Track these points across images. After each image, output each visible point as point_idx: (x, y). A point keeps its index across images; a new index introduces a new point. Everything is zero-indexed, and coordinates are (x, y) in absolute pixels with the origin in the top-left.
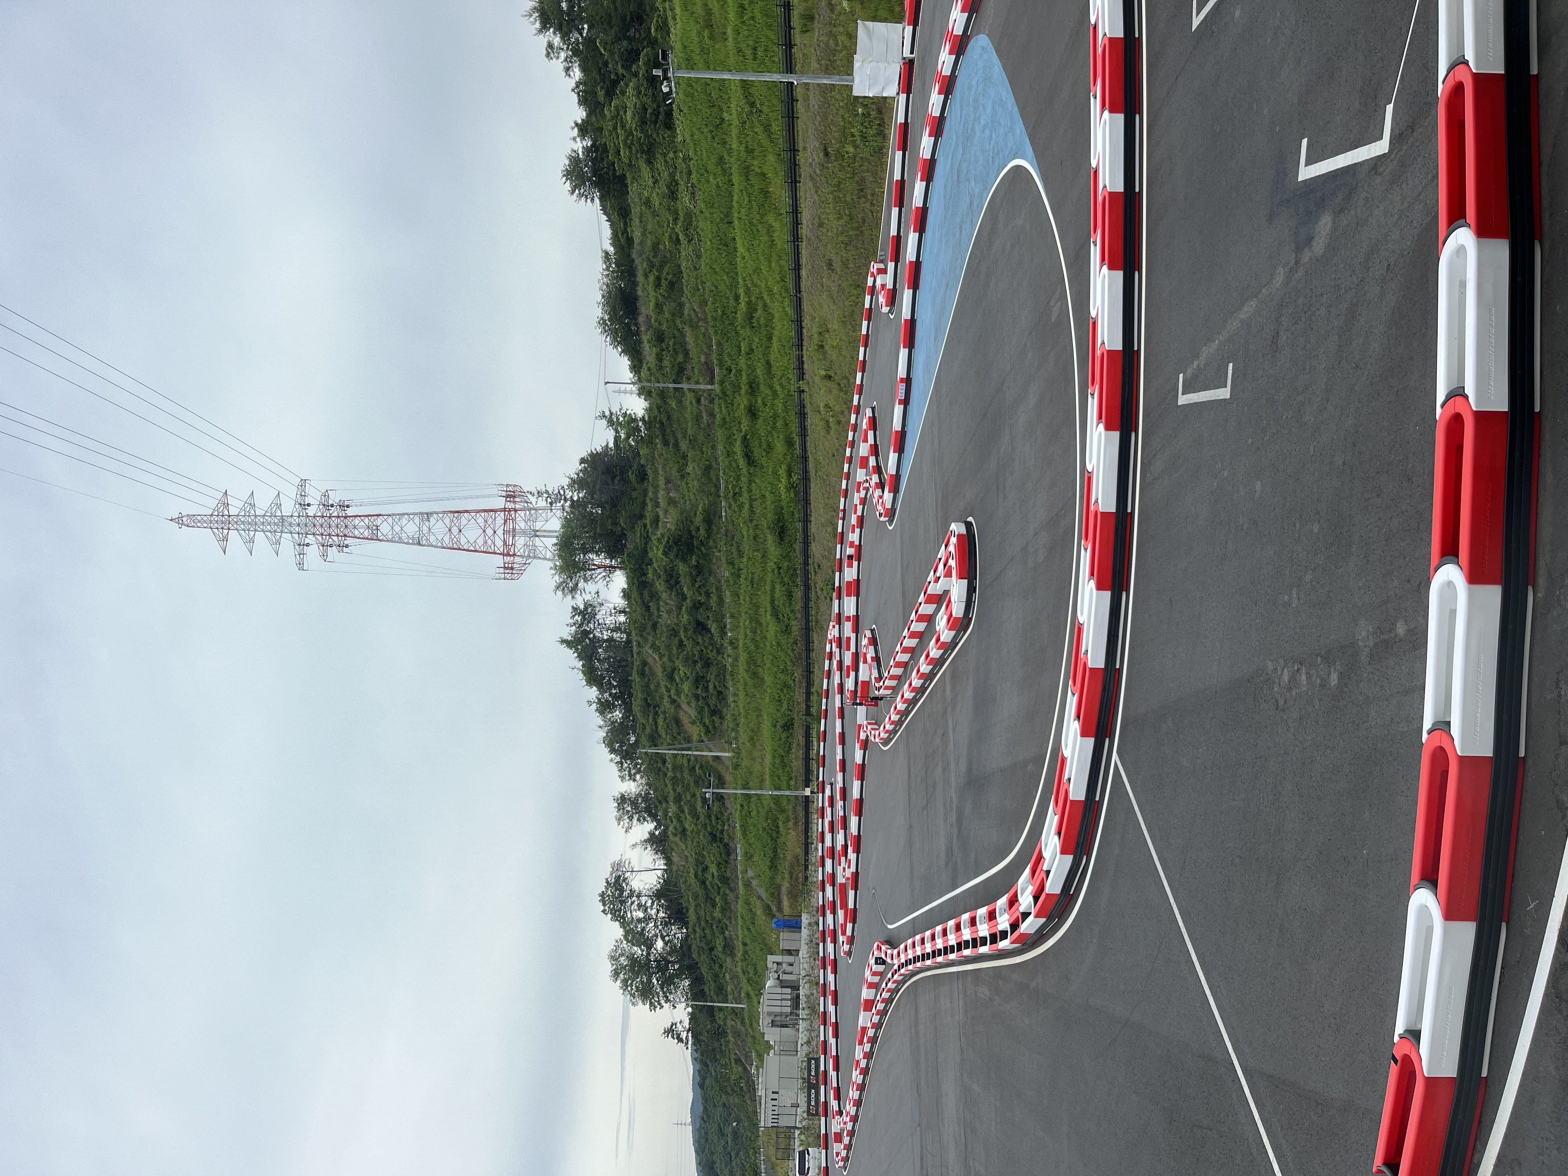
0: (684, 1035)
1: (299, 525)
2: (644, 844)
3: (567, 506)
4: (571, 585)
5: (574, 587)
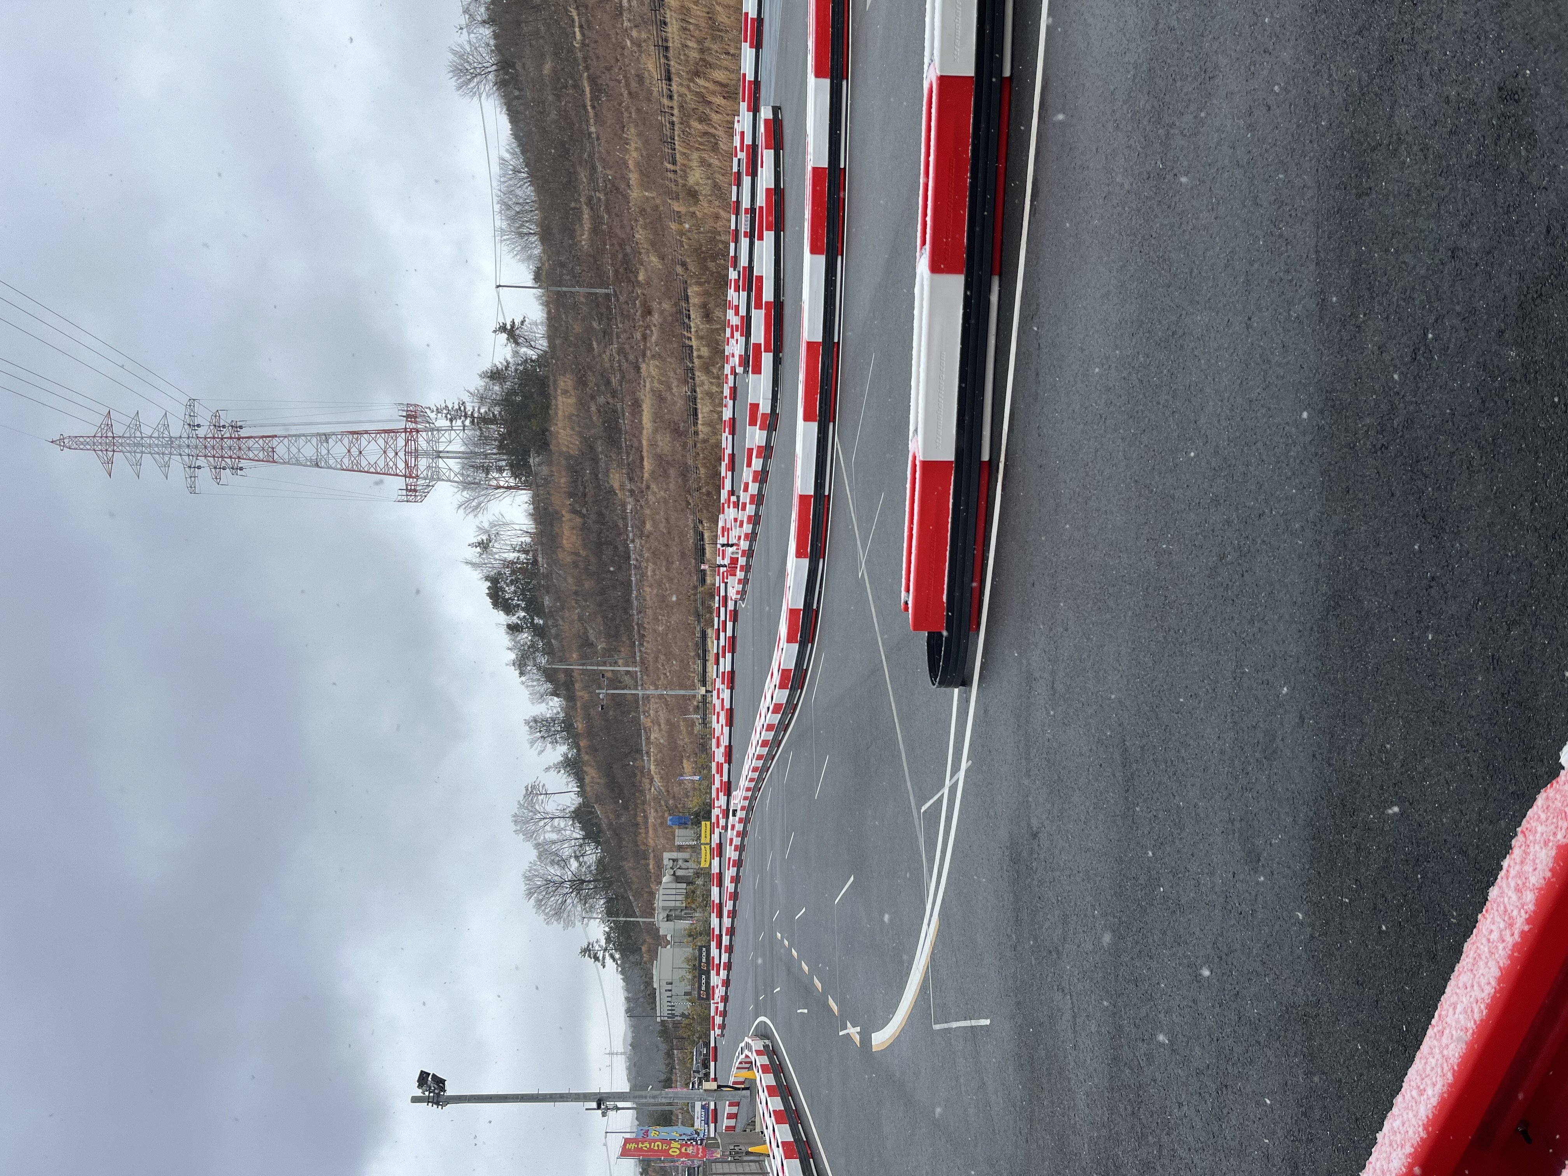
0: (600, 954)
1: (188, 446)
2: (557, 767)
3: (467, 422)
4: (474, 504)
5: (477, 507)
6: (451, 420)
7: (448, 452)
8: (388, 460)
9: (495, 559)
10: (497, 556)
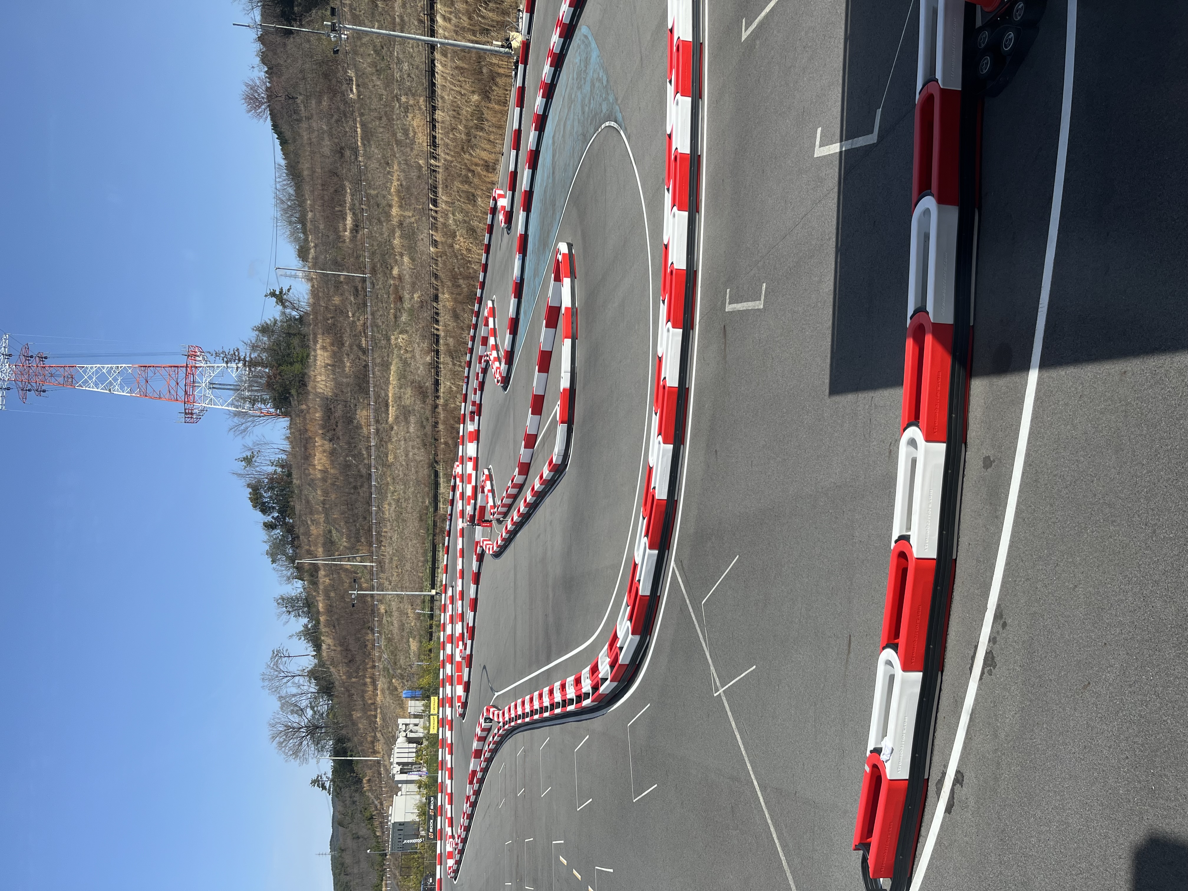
0: (327, 785)
2: (299, 635)
3: (240, 365)
4: (242, 428)
5: (245, 430)
8: (170, 388)
9: (256, 471)
10: (258, 469)
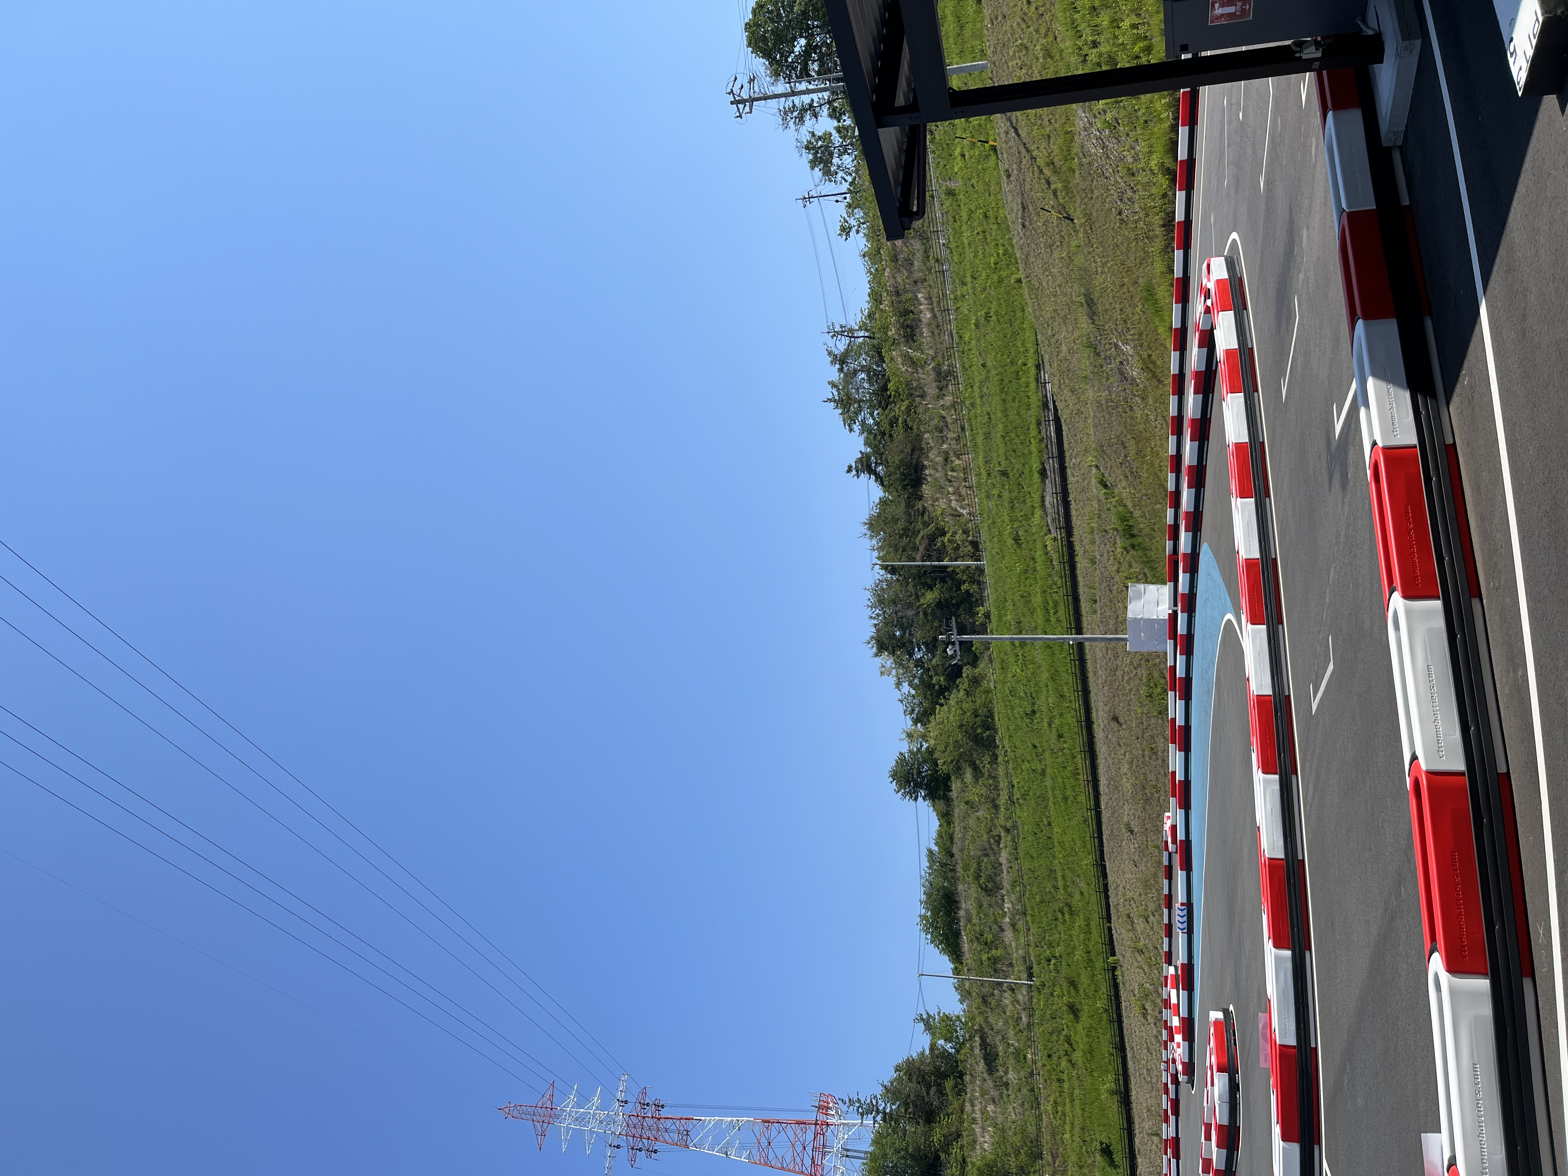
3: (879, 1118)
6: (862, 1115)
7: (856, 1151)
8: (796, 1154)
